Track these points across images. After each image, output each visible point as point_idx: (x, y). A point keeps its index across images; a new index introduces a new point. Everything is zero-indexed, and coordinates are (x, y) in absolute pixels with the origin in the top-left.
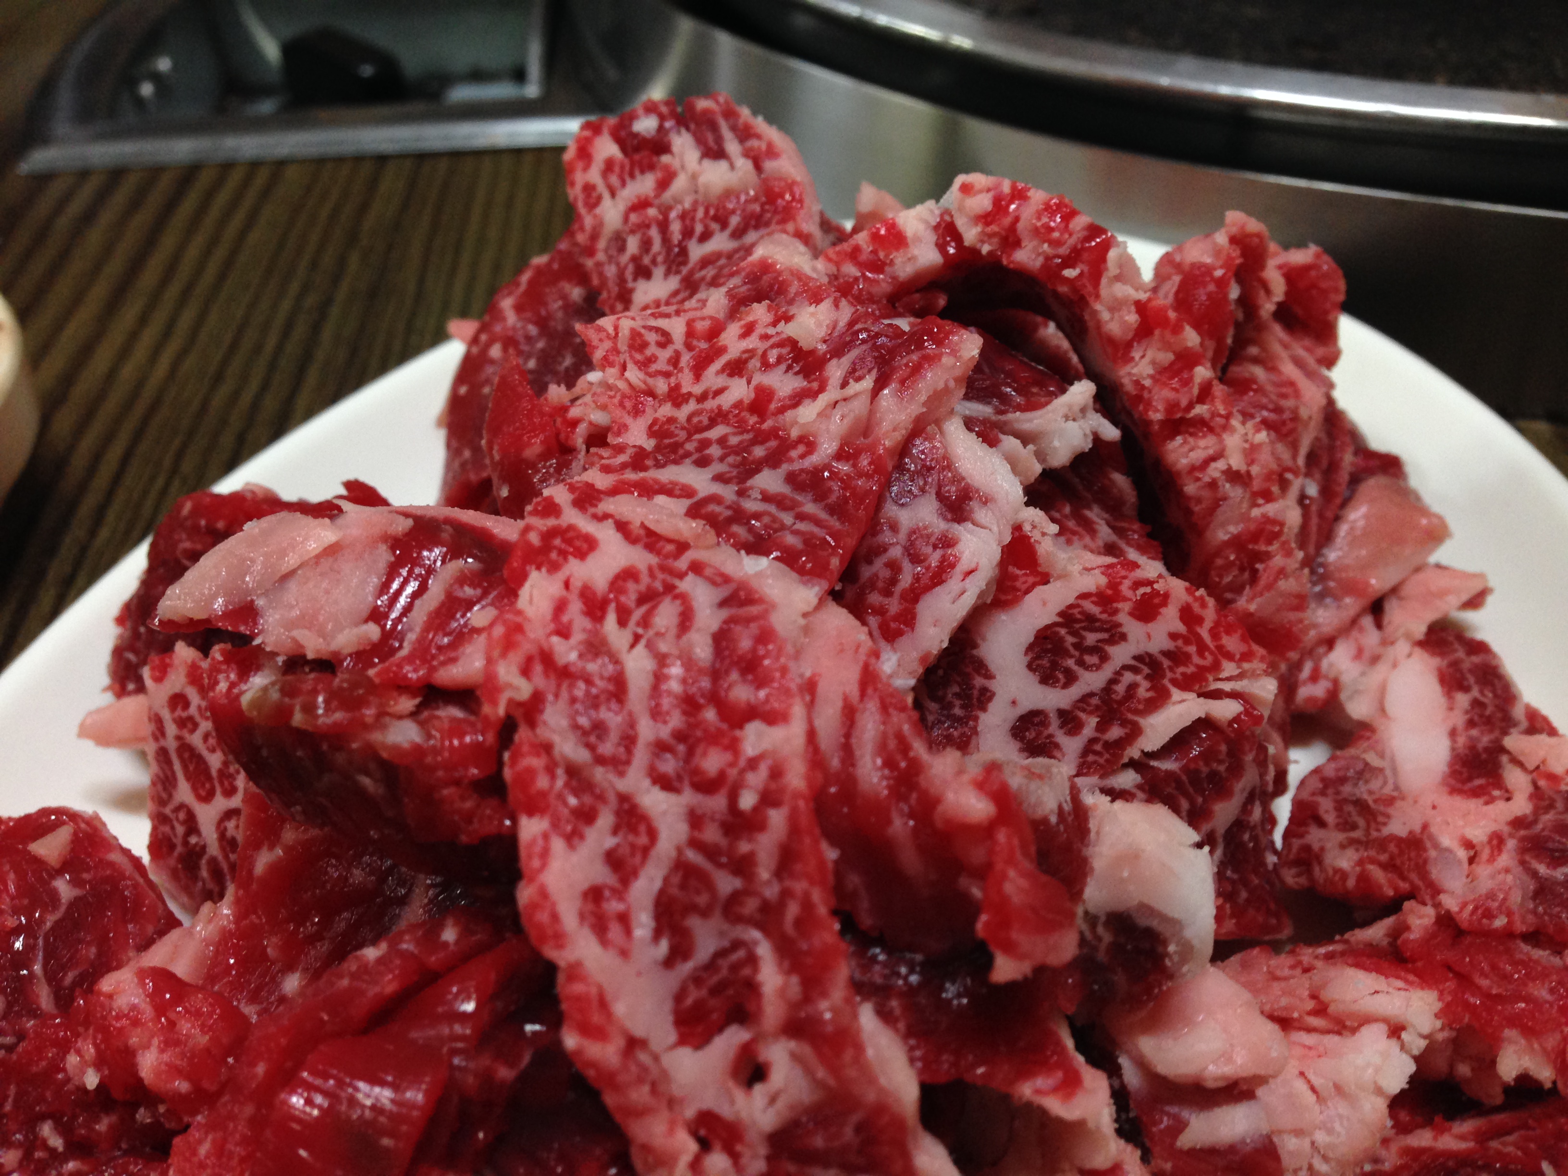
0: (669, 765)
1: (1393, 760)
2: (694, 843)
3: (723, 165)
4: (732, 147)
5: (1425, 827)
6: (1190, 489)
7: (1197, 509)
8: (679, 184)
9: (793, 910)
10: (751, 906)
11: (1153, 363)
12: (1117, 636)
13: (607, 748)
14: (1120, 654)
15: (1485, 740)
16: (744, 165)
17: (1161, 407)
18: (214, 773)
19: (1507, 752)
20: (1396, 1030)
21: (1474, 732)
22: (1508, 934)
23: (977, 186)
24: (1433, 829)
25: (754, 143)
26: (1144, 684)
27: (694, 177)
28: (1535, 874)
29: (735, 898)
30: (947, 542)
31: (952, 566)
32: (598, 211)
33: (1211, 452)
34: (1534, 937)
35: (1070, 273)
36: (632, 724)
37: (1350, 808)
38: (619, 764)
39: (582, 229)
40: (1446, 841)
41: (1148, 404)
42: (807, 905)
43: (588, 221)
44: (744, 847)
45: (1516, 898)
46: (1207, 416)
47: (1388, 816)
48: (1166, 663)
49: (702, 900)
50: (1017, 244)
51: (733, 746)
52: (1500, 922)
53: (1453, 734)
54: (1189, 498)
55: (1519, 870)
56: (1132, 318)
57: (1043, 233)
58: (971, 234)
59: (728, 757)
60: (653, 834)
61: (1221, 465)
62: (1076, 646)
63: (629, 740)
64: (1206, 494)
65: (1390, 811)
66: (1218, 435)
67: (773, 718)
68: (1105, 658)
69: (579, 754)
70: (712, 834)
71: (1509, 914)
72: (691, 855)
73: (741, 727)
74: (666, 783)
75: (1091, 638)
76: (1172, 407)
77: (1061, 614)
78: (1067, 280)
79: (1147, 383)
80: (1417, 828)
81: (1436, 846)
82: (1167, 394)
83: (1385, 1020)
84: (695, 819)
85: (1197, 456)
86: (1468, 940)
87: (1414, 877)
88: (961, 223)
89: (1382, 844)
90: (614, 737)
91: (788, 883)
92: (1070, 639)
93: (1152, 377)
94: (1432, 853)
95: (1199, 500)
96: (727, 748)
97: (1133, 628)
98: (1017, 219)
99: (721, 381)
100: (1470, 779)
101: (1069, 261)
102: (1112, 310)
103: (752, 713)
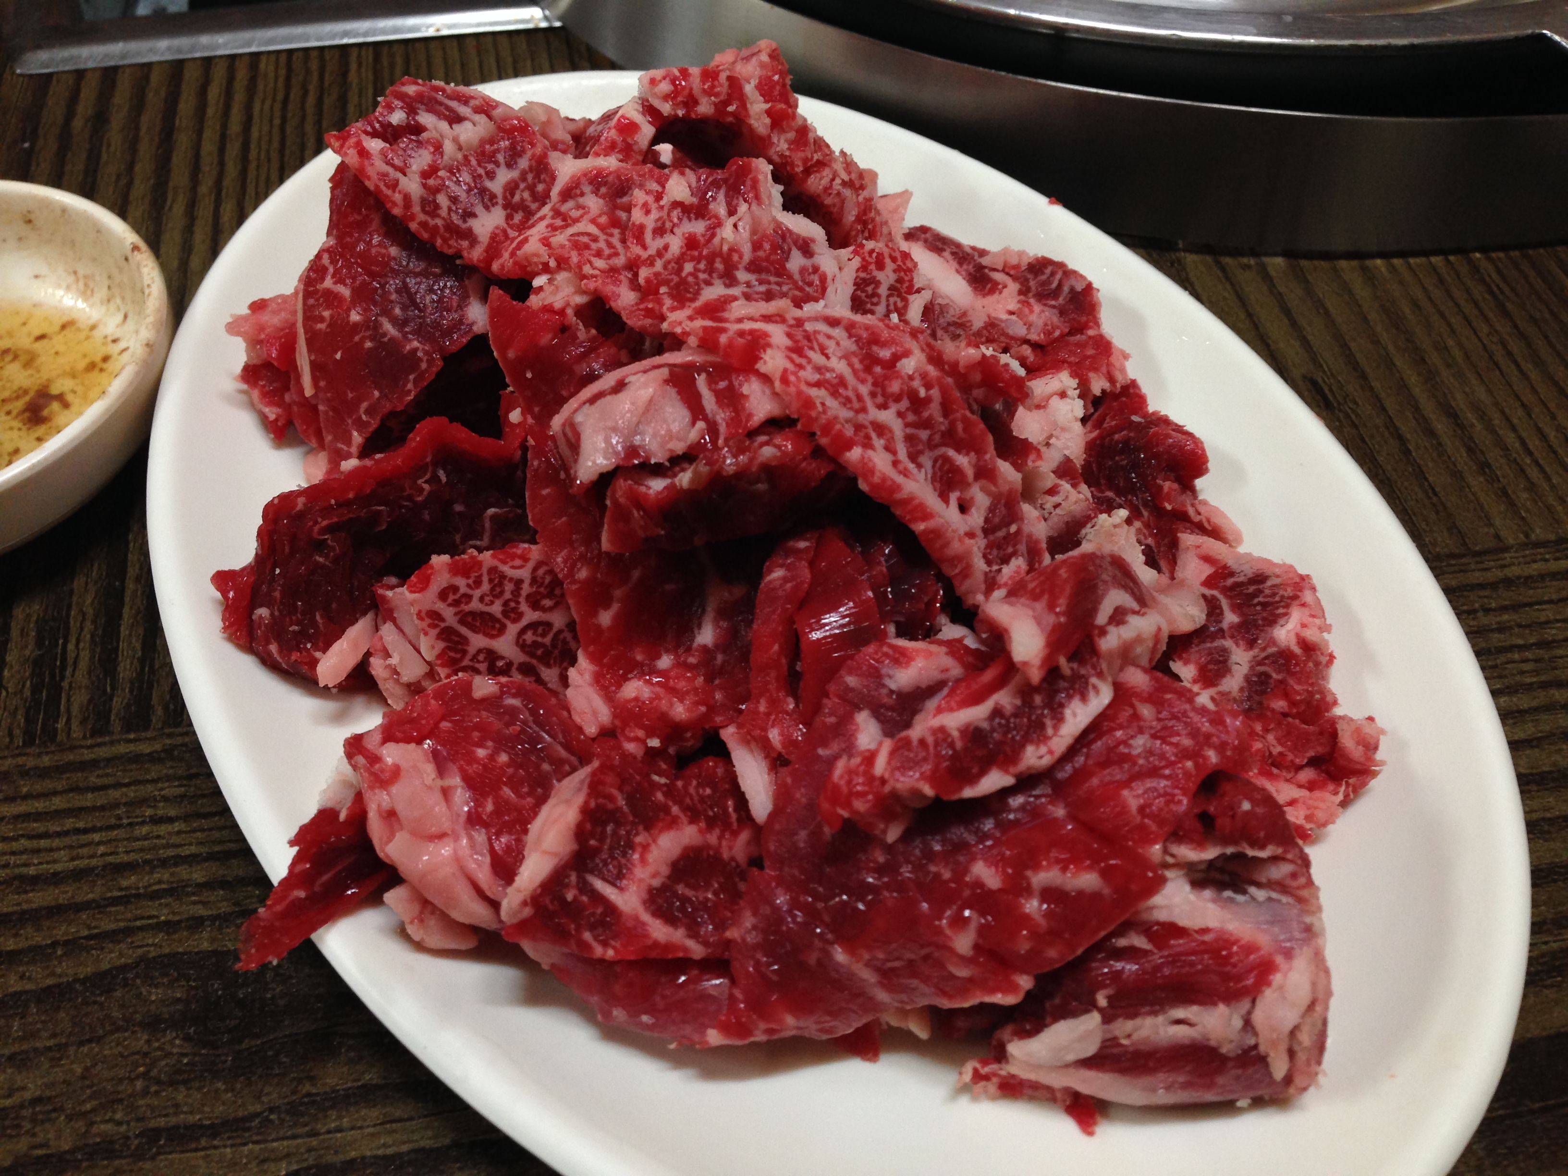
0: (880, 400)
1: (947, 297)
2: (907, 425)
3: (467, 125)
4: (464, 110)
5: (989, 317)
6: (828, 201)
7: (835, 210)
8: (448, 147)
9: (960, 426)
10: (937, 438)
11: (786, 141)
12: (878, 283)
13: (856, 405)
14: (883, 291)
15: (971, 268)
16: (481, 119)
17: (800, 163)
18: (499, 616)
19: (986, 267)
20: (1063, 395)
21: (965, 267)
22: (1062, 336)
23: (659, 78)
24: (993, 315)
25: (473, 103)
26: (898, 300)
27: (456, 140)
28: (1054, 307)
29: (930, 438)
30: (816, 269)
31: (826, 278)
32: (400, 187)
33: (831, 176)
34: (1071, 333)
35: (731, 109)
36: (856, 391)
37: (952, 329)
38: (863, 410)
39: (395, 204)
40: (1004, 317)
41: (792, 165)
42: (965, 420)
43: (398, 197)
44: (926, 414)
45: (1055, 320)
46: (821, 158)
47: (970, 321)
48: (898, 285)
49: (920, 447)
50: (696, 102)
51: (898, 375)
52: (1057, 333)
53: (958, 272)
54: (829, 206)
55: (1046, 309)
56: (768, 121)
57: (709, 93)
58: (666, 108)
59: (900, 381)
60: (891, 431)
61: (838, 181)
62: (867, 296)
63: (859, 398)
64: (836, 200)
65: (969, 318)
66: (829, 166)
67: (907, 354)
68: (879, 296)
69: (850, 414)
70: (911, 417)
71: (1058, 328)
72: (909, 431)
73: (895, 366)
74: (884, 406)
75: (870, 289)
76: (805, 160)
77: (855, 284)
78: (732, 114)
79: (788, 153)
80: (987, 319)
81: (1001, 321)
82: (801, 155)
83: (1056, 394)
84: (900, 414)
85: (825, 182)
86: (1049, 348)
87: (1003, 339)
88: (657, 103)
89: (978, 334)
90: (854, 399)
91: (951, 417)
92: (863, 295)
93: (789, 149)
94: (1003, 325)
95: (834, 205)
96: (897, 378)
97: (880, 276)
98: (691, 89)
99: (659, 243)
100: (984, 288)
101: (726, 103)
102: (757, 120)
103: (896, 358)
